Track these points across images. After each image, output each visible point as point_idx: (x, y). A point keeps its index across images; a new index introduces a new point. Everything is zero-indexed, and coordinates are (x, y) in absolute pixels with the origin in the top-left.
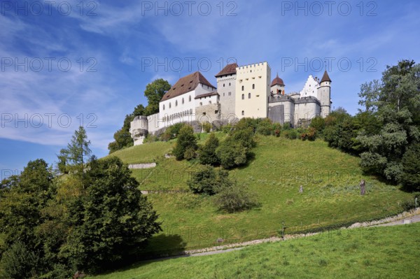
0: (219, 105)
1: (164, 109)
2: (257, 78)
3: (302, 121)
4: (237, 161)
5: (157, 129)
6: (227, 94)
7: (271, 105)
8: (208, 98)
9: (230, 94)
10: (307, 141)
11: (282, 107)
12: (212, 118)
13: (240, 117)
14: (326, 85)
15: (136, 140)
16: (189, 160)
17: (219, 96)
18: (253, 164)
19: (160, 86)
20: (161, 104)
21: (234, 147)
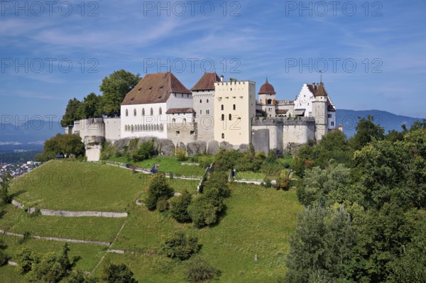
0: (195, 124)
1: (127, 114)
2: (238, 98)
3: (291, 145)
4: (208, 221)
5: (118, 138)
6: (204, 112)
7: (255, 128)
8: (182, 115)
9: (208, 112)
10: (281, 190)
11: (267, 132)
12: (187, 140)
13: (220, 140)
14: (320, 100)
15: (89, 148)
16: (161, 211)
17: (194, 114)
18: (223, 221)
19: (121, 81)
20: (123, 108)
21: (205, 208)
